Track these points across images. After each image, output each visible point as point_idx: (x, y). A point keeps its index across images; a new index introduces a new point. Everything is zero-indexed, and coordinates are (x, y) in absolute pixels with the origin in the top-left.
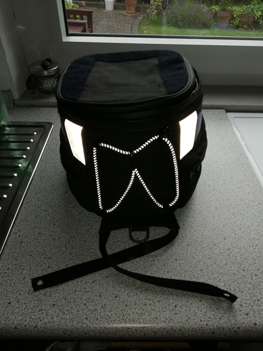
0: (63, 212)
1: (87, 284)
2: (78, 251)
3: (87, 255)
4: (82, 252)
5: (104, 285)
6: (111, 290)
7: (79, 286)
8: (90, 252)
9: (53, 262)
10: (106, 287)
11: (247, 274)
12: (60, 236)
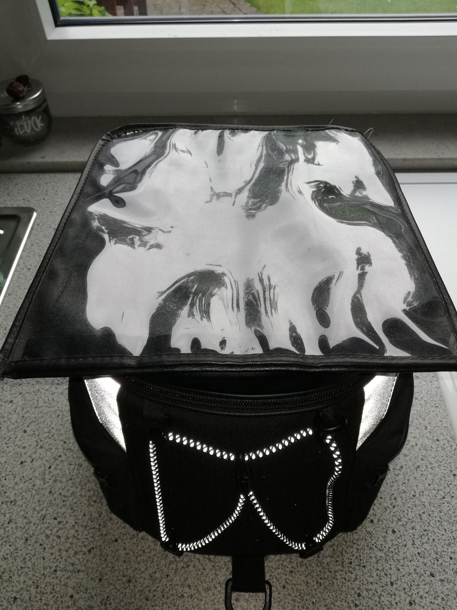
0: (42, 404)
1: (77, 556)
2: (64, 488)
3: (81, 495)
4: (72, 490)
5: (109, 558)
6: (121, 568)
7: (64, 559)
8: (87, 489)
9: (19, 510)
10: (112, 561)
11: (377, 529)
12: (34, 456)
